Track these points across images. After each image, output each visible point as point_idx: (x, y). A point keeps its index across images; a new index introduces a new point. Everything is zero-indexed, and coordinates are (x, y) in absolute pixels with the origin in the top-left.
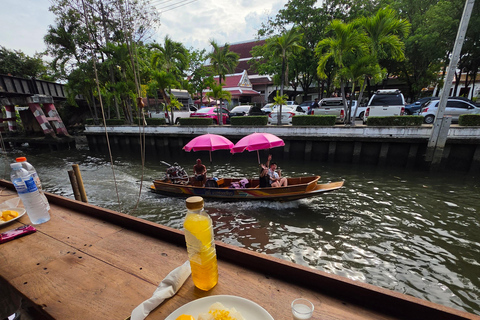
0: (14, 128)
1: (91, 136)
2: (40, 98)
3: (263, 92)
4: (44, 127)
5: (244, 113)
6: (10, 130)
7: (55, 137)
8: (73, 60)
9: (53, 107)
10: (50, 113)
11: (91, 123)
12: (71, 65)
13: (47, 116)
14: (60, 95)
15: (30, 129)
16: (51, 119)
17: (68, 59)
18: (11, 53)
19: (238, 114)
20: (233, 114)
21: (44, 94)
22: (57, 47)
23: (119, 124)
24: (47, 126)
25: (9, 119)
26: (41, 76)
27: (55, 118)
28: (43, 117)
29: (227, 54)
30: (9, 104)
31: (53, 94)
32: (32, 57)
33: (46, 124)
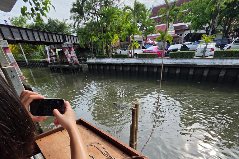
0: (56, 60)
1: (89, 64)
2: (67, 44)
3: (181, 35)
4: (69, 60)
5: (178, 49)
6: (54, 61)
7: (74, 65)
8: (83, 21)
9: (73, 49)
10: (72, 52)
11: (90, 57)
12: (82, 24)
13: (70, 54)
14: (76, 42)
15: (63, 61)
16: (72, 55)
17: (81, 21)
18: (53, 21)
19: (174, 50)
20: (170, 51)
21: (69, 42)
22: (75, 15)
23: (104, 57)
24: (70, 59)
25: (54, 56)
26: (66, 32)
27: (74, 55)
28: (69, 54)
29: (174, 8)
30: (54, 48)
31: (73, 42)
32: (62, 22)
33: (70, 58)
